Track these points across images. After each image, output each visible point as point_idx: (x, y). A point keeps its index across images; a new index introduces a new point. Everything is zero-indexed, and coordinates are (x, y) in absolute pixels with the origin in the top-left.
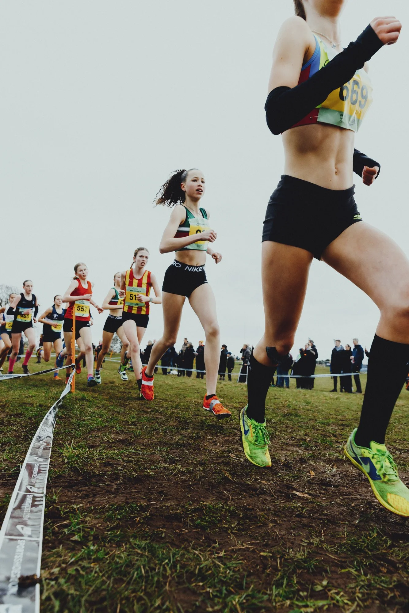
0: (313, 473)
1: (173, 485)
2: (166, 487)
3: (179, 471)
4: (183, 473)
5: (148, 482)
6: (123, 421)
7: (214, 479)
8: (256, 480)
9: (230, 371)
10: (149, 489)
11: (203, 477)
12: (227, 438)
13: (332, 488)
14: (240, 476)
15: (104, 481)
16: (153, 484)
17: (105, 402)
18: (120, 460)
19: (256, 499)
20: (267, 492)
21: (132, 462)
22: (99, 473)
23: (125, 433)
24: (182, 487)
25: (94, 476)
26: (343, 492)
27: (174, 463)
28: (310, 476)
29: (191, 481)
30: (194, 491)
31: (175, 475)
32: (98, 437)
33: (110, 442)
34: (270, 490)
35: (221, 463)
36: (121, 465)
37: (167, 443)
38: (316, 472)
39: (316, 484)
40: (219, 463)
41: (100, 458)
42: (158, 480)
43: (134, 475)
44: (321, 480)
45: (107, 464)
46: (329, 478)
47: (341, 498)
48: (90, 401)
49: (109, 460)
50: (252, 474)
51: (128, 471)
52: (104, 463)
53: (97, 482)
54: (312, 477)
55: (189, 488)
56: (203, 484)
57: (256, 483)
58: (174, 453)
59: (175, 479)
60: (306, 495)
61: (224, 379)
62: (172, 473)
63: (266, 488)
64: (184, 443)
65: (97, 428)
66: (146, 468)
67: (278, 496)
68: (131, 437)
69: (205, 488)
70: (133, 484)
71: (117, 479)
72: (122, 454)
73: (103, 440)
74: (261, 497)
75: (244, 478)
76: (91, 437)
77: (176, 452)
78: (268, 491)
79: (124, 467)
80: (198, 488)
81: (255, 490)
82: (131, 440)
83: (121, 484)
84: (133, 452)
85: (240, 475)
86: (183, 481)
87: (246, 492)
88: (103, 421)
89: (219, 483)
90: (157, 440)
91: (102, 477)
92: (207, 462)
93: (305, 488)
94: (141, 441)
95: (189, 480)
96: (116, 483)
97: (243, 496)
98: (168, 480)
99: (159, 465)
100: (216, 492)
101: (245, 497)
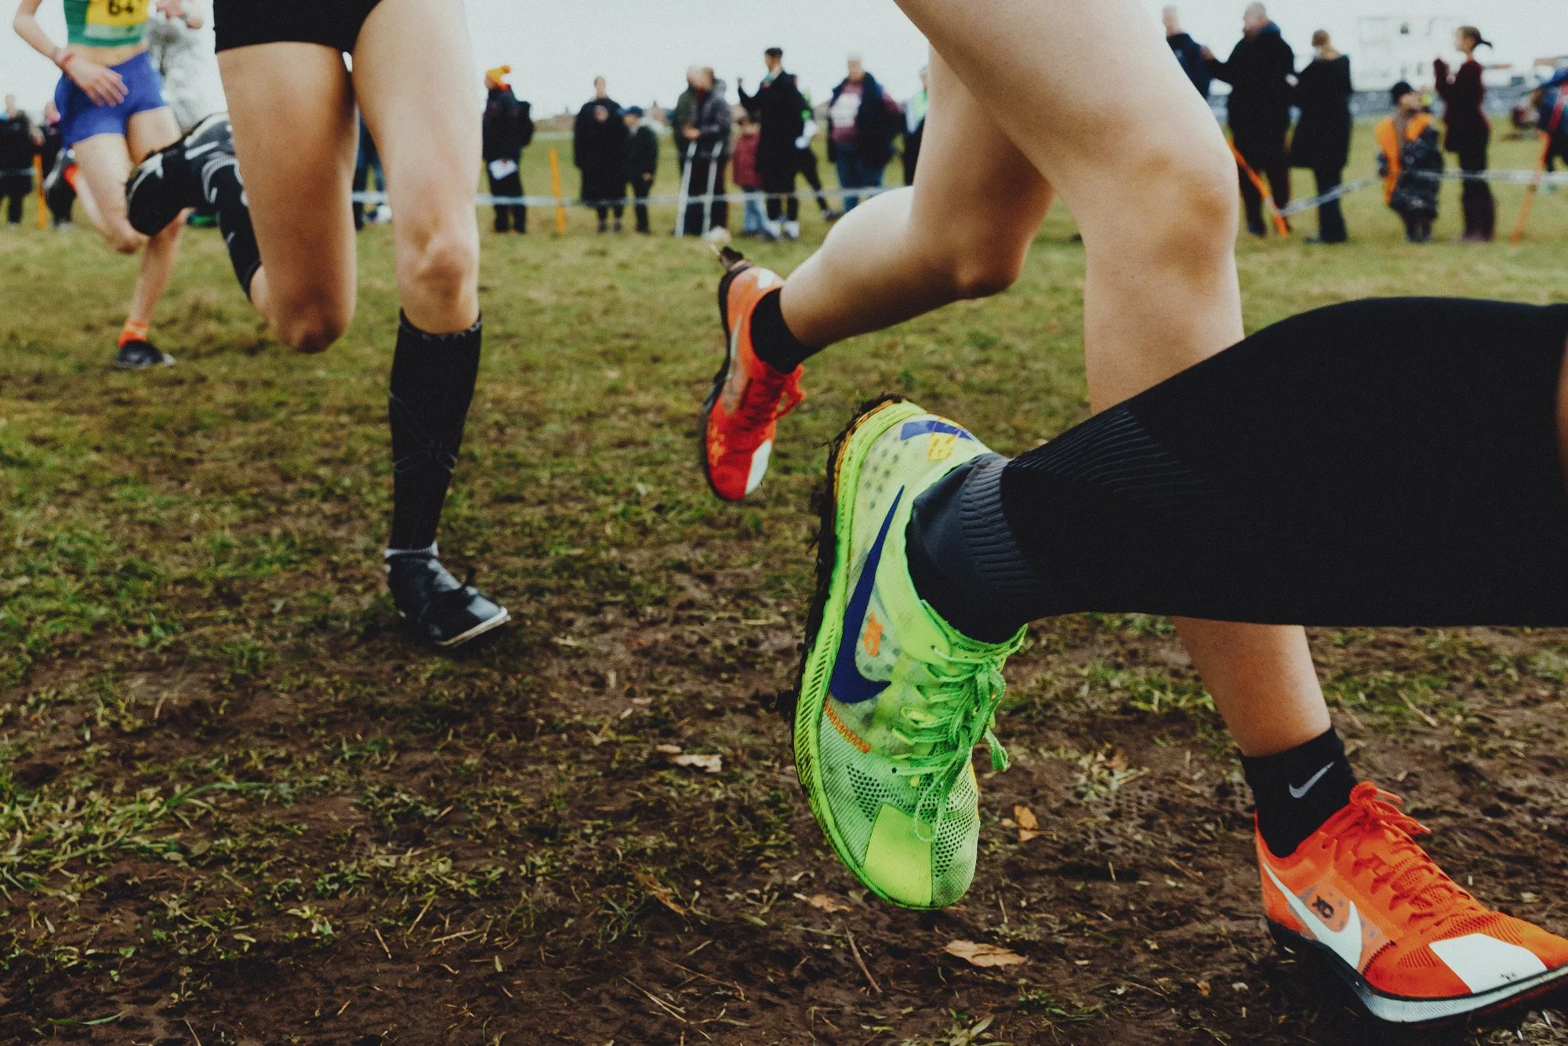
0: (1027, 818)
1: (418, 983)
2: (393, 1003)
3: (444, 891)
4: (460, 905)
5: (308, 982)
6: (177, 582)
7: (600, 920)
8: (786, 892)
9: (643, 190)
10: (314, 1020)
11: (554, 917)
12: (647, 638)
13: (1114, 888)
14: (718, 881)
15: (107, 1003)
16: (329, 986)
17: (94, 457)
18: (174, 856)
19: (791, 1012)
20: (836, 963)
21: (226, 860)
22: (82, 954)
23: (193, 665)
24: (461, 991)
25: (61, 976)
26: (1159, 906)
27: (418, 840)
28: (1016, 831)
29: (498, 949)
30: (515, 1009)
31: (429, 920)
32: (70, 702)
33: (123, 734)
34: (849, 951)
35: (629, 816)
36: (178, 890)
37: (383, 710)
38: (1039, 808)
39: (1042, 873)
40: (619, 816)
41: (83, 857)
42: (351, 960)
43: (242, 942)
44: (1067, 850)
45: (117, 893)
46: (1098, 835)
47: (1154, 946)
48: (23, 464)
49: (125, 868)
50: (769, 859)
51: (215, 922)
52: (102, 886)
53: (76, 1009)
54: (1026, 836)
55: (492, 991)
56: (559, 957)
57: (785, 916)
58: (416, 770)
59: (430, 946)
60: (1002, 958)
61: (618, 228)
62: (411, 914)
63: (831, 940)
64: (457, 701)
65: (62, 647)
66: (292, 896)
67: (883, 980)
68: (217, 686)
69: (565, 985)
70: (239, 1001)
71: (165, 981)
72: (180, 814)
73: (91, 722)
74: (812, 1001)
75: (737, 888)
76: (37, 706)
77: (424, 766)
78: (840, 957)
79: (196, 900)
80: (533, 985)
81: (789, 958)
82: (217, 705)
83: (183, 1008)
84: (233, 793)
85: (716, 872)
86: (469, 954)
87: (747, 979)
88: (88, 596)
89: (626, 941)
90: (337, 690)
91: (100, 974)
92: (565, 811)
93: (996, 906)
94: (260, 709)
95: (491, 949)
96: (163, 1004)
97: (734, 1005)
98: (397, 959)
99: (348, 868)
100: (614, 998)
101: (743, 1014)
